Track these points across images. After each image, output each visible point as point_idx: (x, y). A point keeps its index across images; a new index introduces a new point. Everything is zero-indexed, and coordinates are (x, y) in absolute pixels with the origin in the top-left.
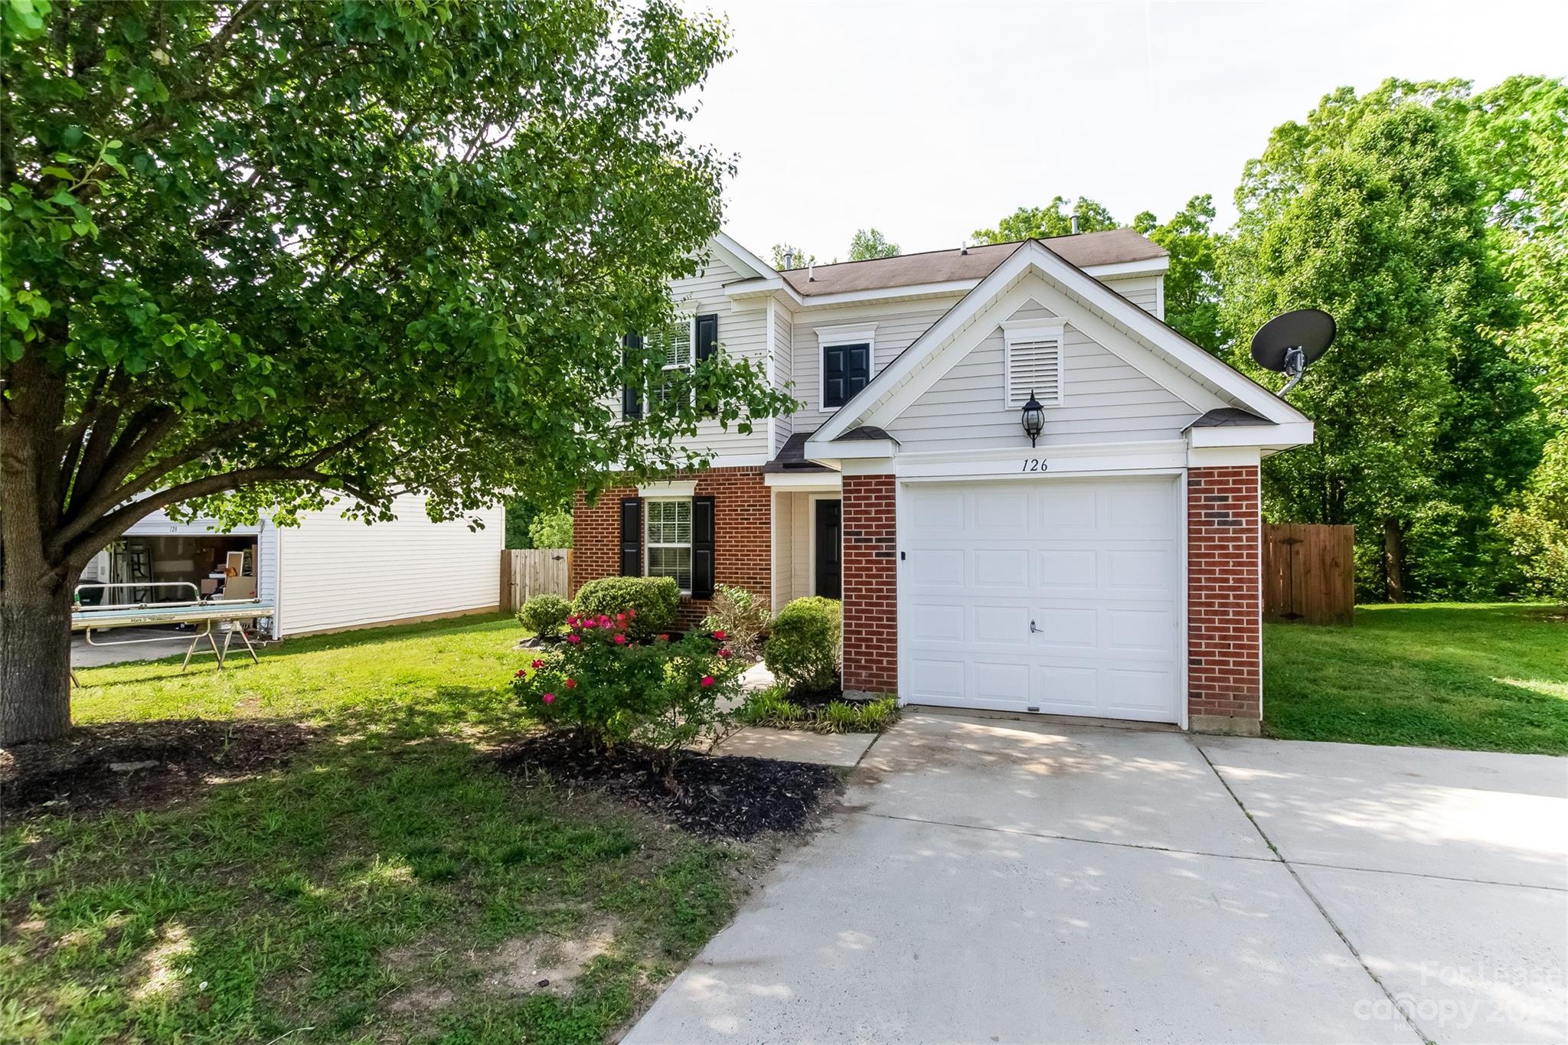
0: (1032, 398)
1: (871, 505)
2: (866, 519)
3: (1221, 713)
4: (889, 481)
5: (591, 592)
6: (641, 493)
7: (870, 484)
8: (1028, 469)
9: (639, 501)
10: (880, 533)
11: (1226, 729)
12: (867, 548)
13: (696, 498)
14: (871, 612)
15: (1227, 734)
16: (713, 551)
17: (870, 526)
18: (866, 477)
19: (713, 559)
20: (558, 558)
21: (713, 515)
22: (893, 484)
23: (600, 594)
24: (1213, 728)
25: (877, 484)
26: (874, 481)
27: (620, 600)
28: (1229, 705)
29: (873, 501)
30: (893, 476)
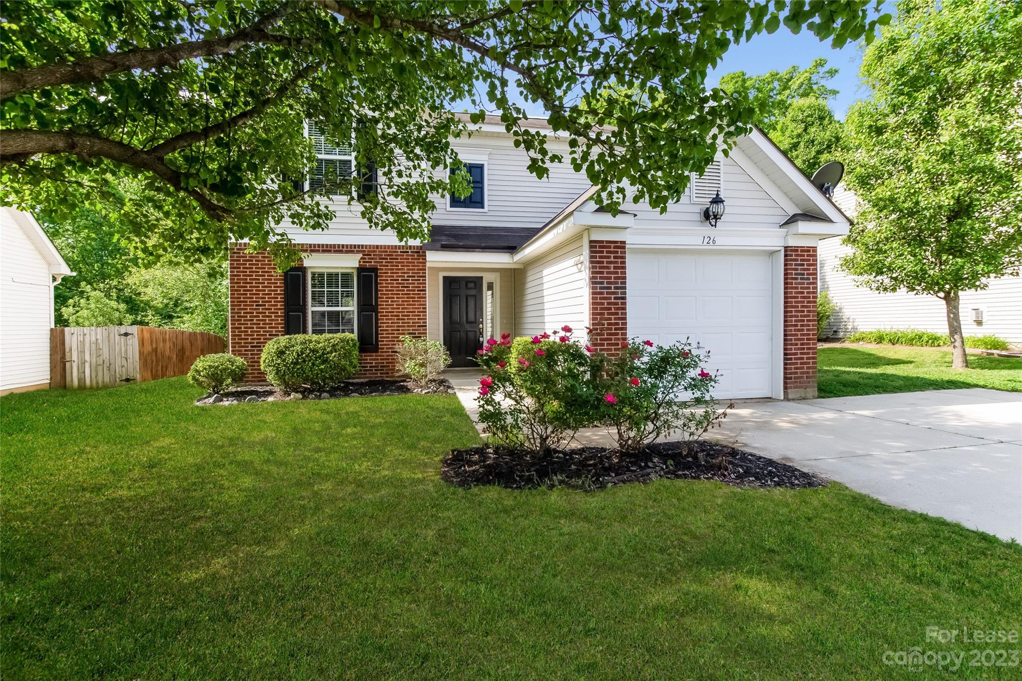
0: (717, 195)
1: (611, 262)
2: (608, 273)
3: (800, 387)
4: (622, 245)
5: (286, 347)
6: (306, 263)
7: (610, 247)
8: (705, 243)
9: (303, 270)
10: (616, 283)
11: (803, 396)
12: (608, 293)
13: (360, 270)
14: (611, 339)
15: (804, 399)
16: (377, 313)
17: (610, 278)
18: (607, 242)
19: (377, 319)
20: (126, 334)
21: (377, 284)
22: (624, 248)
23: (298, 348)
24: (797, 396)
25: (615, 247)
26: (612, 245)
27: (321, 352)
28: (804, 382)
29: (612, 259)
30: (624, 242)
